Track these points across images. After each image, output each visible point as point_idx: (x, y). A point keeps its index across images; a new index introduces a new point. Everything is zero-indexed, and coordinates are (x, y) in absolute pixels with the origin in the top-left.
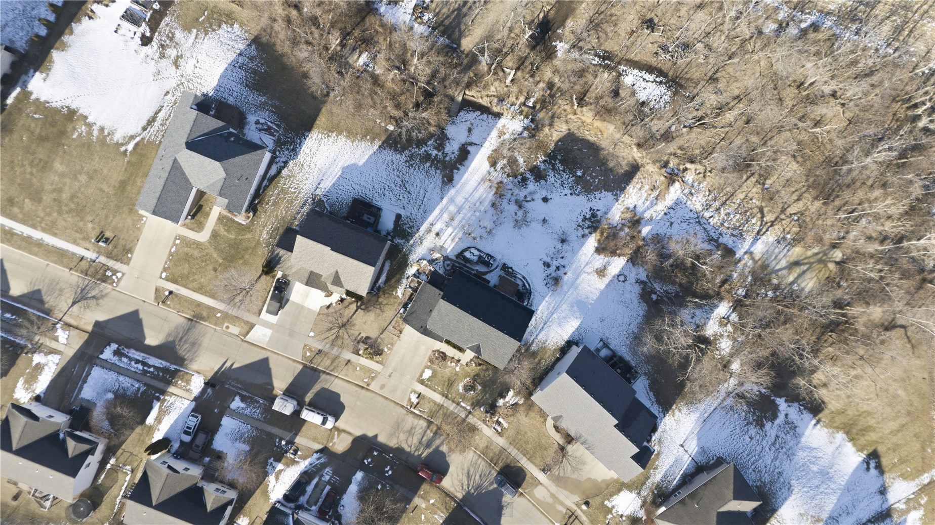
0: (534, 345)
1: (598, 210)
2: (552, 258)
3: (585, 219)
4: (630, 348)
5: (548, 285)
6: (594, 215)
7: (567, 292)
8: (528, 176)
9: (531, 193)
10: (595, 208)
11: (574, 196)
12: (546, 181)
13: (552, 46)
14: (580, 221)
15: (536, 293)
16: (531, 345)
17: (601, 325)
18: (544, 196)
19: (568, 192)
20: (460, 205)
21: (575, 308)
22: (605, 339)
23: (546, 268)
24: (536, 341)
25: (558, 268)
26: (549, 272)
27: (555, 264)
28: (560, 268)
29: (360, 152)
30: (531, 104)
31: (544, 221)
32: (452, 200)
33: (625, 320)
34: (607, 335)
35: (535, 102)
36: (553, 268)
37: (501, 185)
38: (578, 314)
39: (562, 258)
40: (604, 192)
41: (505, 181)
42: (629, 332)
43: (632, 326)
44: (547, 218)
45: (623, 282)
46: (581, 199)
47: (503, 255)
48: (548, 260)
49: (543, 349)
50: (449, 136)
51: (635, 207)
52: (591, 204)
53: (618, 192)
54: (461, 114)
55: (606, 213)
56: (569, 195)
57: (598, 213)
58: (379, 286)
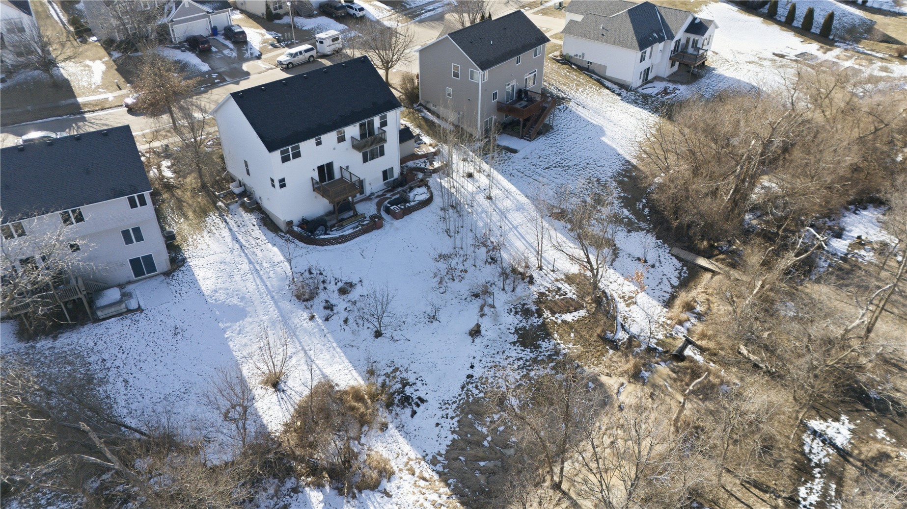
0: (217, 220)
1: (414, 413)
2: (355, 303)
3: (405, 383)
4: (78, 356)
5: (307, 275)
6: (406, 400)
7: (276, 303)
8: (535, 321)
9: (496, 316)
10: (420, 411)
11: (464, 379)
12: (514, 343)
13: (839, 414)
14: (404, 375)
15: (304, 251)
16: (221, 216)
17: (171, 323)
18: (483, 332)
19: (478, 372)
20: (508, 215)
21: (235, 301)
22: (137, 316)
23: (340, 285)
24: (223, 225)
25: (329, 307)
26: (332, 287)
27: (341, 304)
28: (328, 312)
29: (623, 142)
30: (689, 352)
31: (433, 318)
32: (520, 208)
33: (143, 378)
34: (142, 324)
35: (692, 360)
36: (335, 298)
37: (527, 280)
38: (221, 297)
39: (346, 321)
40: (450, 437)
41: (533, 288)
42: (112, 373)
43: (120, 385)
44: (436, 323)
45: (228, 412)
46: (453, 389)
47: (397, 229)
48: (354, 295)
49: (199, 227)
50: (633, 234)
51: (388, 495)
52: (433, 403)
53: (439, 468)
54: (675, 261)
55: (401, 427)
56: (470, 372)
57: (408, 411)
58: (422, 112)
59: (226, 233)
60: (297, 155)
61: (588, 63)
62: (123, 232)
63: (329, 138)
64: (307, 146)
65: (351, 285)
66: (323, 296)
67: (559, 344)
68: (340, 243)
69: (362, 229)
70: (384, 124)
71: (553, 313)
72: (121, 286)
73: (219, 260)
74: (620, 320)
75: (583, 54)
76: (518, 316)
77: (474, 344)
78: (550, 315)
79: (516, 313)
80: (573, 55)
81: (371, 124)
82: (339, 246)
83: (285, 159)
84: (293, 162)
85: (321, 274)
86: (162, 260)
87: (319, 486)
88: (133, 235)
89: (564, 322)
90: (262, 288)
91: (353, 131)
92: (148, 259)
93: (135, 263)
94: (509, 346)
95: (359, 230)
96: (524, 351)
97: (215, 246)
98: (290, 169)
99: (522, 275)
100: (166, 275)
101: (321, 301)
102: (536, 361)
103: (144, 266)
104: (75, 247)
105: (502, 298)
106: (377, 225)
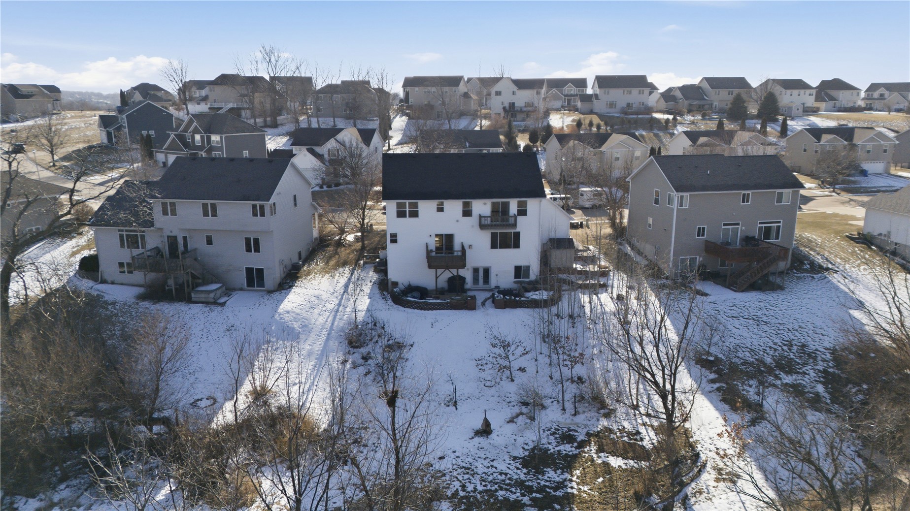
0: (347, 272)
3: (357, 441)
5: (371, 325)
7: (327, 339)
9: (525, 428)
12: (515, 458)
18: (493, 435)
19: (441, 465)
22: (217, 308)
23: (391, 342)
24: (347, 275)
25: (366, 358)
26: (383, 342)
27: (377, 358)
28: (361, 361)
31: (452, 403)
34: (213, 315)
36: (377, 352)
37: (605, 411)
38: (288, 317)
39: (367, 373)
41: (603, 421)
44: (451, 408)
56: (434, 461)
60: (414, 214)
61: (896, 244)
62: (246, 238)
63: (454, 207)
64: (427, 207)
65: (400, 347)
66: (368, 349)
67: (571, 481)
68: (421, 309)
69: (449, 303)
70: (522, 212)
71: (600, 450)
72: (227, 286)
73: (316, 294)
74: (689, 490)
75: (889, 233)
76: (552, 438)
77: (470, 441)
78: (594, 451)
79: (553, 434)
80: (875, 234)
81: (506, 208)
82: (419, 311)
83: (401, 214)
84: (408, 221)
85: (383, 328)
86: (273, 275)
88: (253, 245)
89: (606, 465)
90: (329, 324)
91: (482, 207)
92: (260, 271)
93: (249, 271)
94: (507, 457)
95: (447, 303)
96: (518, 469)
98: (404, 227)
99: (603, 405)
100: (270, 292)
101: (364, 350)
102: (520, 484)
103: (255, 278)
104: (209, 241)
105: (552, 416)
106: (469, 305)
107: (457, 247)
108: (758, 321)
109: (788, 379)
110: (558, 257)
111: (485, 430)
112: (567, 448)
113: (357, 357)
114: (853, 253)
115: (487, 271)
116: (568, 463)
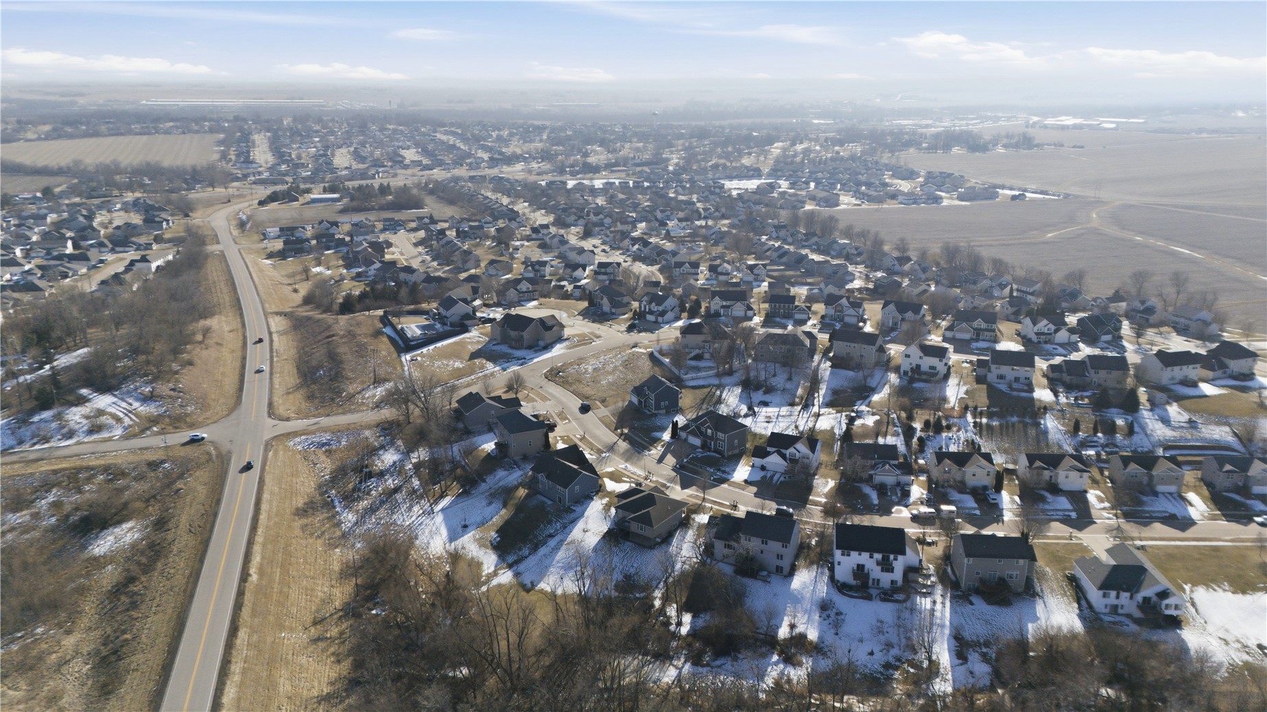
0: (815, 568)
1: (823, 658)
3: (829, 650)
4: (745, 585)
5: (829, 601)
6: (824, 654)
7: (812, 605)
9: (886, 653)
10: (826, 659)
11: (850, 661)
12: (880, 664)
14: (832, 647)
15: (835, 592)
16: (818, 567)
21: (800, 596)
23: (839, 611)
24: (816, 570)
26: (835, 610)
27: (833, 617)
28: (827, 617)
31: (861, 640)
36: (833, 614)
38: (796, 592)
39: (829, 623)
44: (862, 642)
48: (840, 617)
49: (807, 567)
50: (983, 663)
51: (795, 667)
52: (832, 660)
54: (989, 681)
55: (815, 659)
56: (855, 661)
59: (814, 574)
60: (849, 555)
62: (777, 554)
63: (866, 555)
64: (854, 554)
65: (841, 613)
66: (829, 612)
67: (896, 673)
69: (861, 596)
70: (896, 559)
71: (908, 665)
72: (769, 573)
73: (804, 580)
76: (893, 658)
77: (867, 656)
78: (906, 665)
81: (888, 557)
83: (843, 555)
84: (846, 557)
85: (834, 603)
86: (786, 570)
87: (779, 656)
88: (780, 557)
89: (908, 670)
90: (811, 597)
91: (878, 556)
92: (782, 568)
93: (777, 567)
94: (878, 663)
96: (880, 667)
97: (807, 576)
98: (844, 559)
99: (915, 650)
100: (785, 577)
101: (827, 613)
102: (881, 673)
103: (779, 570)
104: (762, 552)
105: (895, 651)
106: (869, 598)
107: (866, 571)
108: (987, 622)
109: (984, 650)
110: (911, 576)
111: (871, 654)
112: (897, 663)
113: (824, 615)
114: (1062, 587)
115: (878, 580)
116: (897, 668)
